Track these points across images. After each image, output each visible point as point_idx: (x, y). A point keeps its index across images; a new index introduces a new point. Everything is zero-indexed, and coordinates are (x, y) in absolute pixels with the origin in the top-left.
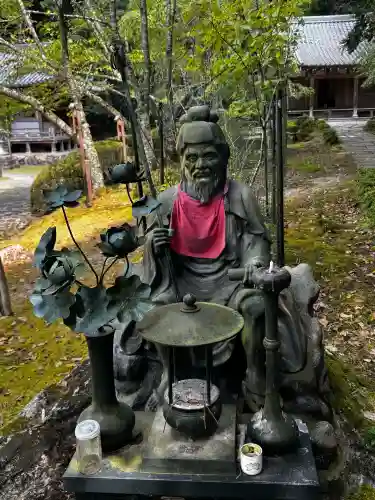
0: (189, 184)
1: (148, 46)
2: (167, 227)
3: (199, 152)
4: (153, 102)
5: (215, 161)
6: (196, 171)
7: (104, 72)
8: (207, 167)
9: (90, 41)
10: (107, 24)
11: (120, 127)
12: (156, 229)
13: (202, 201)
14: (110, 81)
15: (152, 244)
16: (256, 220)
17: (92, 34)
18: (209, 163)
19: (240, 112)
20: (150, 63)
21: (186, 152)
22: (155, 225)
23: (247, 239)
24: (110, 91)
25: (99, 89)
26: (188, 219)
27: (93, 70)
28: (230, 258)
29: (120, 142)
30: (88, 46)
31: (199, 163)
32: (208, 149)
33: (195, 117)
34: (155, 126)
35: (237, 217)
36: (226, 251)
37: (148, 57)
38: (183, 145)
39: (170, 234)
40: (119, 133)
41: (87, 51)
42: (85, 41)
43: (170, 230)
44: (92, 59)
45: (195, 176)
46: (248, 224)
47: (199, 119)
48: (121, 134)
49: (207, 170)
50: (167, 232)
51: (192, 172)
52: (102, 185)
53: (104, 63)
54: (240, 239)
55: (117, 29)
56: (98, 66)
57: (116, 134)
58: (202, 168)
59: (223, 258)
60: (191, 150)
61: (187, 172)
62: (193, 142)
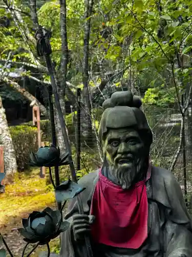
0: (111, 168)
1: (66, 35)
2: (88, 213)
3: (121, 136)
4: (69, 88)
5: (138, 146)
6: (118, 156)
7: (22, 59)
8: (130, 152)
9: (10, 30)
10: (27, 14)
11: (36, 112)
12: (76, 215)
13: (124, 187)
14: (27, 68)
15: (72, 231)
16: (180, 208)
17: (12, 23)
18: (132, 148)
19: (156, 98)
20: (67, 51)
21: (109, 136)
22: (75, 211)
23: (170, 228)
24: (26, 77)
25: (16, 75)
26: (109, 205)
27: (11, 58)
28: (153, 249)
29: (35, 127)
30: (7, 34)
31: (122, 147)
32: (131, 134)
33: (118, 102)
34: (70, 112)
35: (160, 205)
36: (148, 241)
37: (66, 45)
38: (106, 130)
39: (90, 221)
40: (34, 118)
41: (7, 39)
42: (5, 29)
43: (91, 217)
44: (11, 47)
45: (117, 161)
46: (171, 213)
47: (122, 104)
48: (36, 119)
49: (129, 155)
50: (88, 219)
51: (114, 156)
52: (15, 171)
53: (22, 50)
54: (163, 228)
55: (36, 18)
56: (17, 53)
57: (31, 119)
58: (125, 153)
59: (145, 248)
60: (113, 135)
61: (108, 156)
62: (116, 126)
